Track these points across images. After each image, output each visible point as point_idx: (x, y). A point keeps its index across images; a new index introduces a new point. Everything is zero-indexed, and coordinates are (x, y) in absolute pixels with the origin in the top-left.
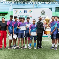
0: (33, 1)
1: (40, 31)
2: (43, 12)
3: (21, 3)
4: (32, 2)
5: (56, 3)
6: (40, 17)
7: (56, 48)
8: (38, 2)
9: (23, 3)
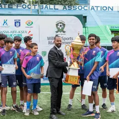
0: (30, 2)
1: (55, 73)
3: (3, 6)
4: (27, 5)
5: (80, 8)
6: (57, 38)
7: (99, 114)
8: (41, 5)
9: (9, 6)
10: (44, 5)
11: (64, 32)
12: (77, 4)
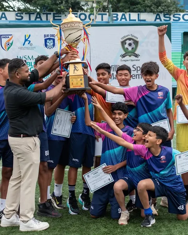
2: (130, 45)
8: (114, 14)
9: (54, 17)
10: (120, 14)
11: (137, 56)
12: (181, 11)
